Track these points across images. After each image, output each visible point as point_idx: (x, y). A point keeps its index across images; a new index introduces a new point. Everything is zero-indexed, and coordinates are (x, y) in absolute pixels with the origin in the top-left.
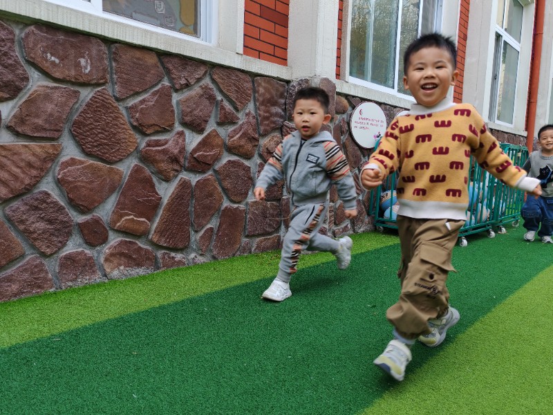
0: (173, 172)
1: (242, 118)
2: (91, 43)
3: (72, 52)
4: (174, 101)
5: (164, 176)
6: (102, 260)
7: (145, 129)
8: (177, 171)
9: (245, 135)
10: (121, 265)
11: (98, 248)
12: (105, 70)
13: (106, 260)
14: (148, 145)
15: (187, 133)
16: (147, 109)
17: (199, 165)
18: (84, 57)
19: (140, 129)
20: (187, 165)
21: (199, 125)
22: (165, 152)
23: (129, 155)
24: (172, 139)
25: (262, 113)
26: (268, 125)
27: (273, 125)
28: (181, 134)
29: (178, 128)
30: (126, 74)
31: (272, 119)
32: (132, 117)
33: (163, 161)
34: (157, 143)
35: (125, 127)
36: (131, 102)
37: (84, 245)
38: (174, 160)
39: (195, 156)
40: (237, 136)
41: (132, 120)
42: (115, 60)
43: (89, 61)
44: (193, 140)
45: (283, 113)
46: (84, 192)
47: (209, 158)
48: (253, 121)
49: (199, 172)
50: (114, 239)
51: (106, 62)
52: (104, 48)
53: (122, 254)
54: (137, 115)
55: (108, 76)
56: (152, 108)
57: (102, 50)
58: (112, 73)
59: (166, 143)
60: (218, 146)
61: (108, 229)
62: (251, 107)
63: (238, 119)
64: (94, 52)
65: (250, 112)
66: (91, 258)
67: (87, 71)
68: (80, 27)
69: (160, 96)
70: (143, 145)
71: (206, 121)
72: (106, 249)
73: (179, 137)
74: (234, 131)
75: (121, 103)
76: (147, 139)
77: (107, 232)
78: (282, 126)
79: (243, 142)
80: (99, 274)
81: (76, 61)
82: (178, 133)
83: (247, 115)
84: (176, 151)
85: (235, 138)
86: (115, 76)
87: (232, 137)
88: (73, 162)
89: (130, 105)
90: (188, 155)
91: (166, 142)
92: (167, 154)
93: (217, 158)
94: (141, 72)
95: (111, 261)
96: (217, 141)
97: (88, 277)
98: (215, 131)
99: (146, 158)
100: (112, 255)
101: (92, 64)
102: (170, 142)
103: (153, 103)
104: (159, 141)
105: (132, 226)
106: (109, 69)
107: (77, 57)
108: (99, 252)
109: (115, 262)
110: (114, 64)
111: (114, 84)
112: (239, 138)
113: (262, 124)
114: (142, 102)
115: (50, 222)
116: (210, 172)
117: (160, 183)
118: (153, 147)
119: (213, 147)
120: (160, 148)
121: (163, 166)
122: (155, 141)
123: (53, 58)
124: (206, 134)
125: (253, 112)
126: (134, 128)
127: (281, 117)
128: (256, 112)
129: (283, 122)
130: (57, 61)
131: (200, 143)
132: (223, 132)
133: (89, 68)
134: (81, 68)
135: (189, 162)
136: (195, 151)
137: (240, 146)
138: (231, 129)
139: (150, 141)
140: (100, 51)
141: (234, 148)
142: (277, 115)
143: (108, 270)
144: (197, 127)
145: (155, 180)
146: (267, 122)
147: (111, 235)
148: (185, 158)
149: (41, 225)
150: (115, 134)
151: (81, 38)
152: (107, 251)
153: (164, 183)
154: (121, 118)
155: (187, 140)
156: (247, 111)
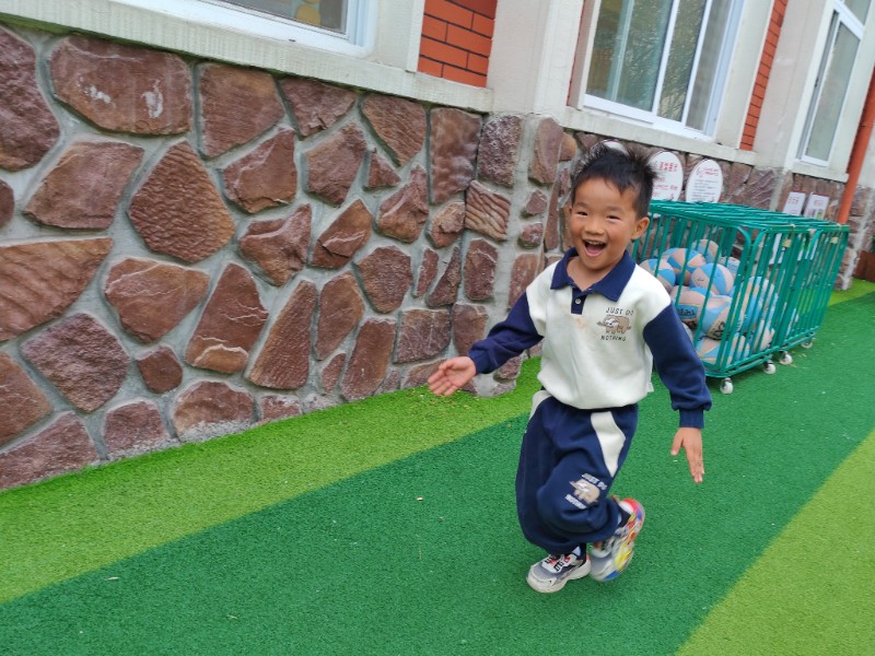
0: (290, 272)
1: (404, 178)
2: (165, 64)
3: (132, 82)
4: (297, 155)
5: (274, 278)
6: (171, 414)
7: (248, 206)
8: (295, 270)
9: (406, 205)
10: (200, 420)
11: (166, 395)
12: (186, 110)
13: (178, 414)
14: (252, 232)
15: (316, 207)
16: (253, 172)
17: (330, 258)
18: (152, 90)
19: (240, 206)
20: (311, 259)
21: (336, 194)
22: (277, 241)
23: (219, 249)
24: (291, 219)
25: (437, 168)
26: (445, 188)
27: (452, 188)
28: (306, 210)
29: (301, 199)
30: (221, 115)
31: (453, 177)
32: (228, 188)
33: (275, 257)
34: (267, 227)
35: (216, 203)
36: (227, 162)
37: (145, 392)
38: (293, 254)
39: (325, 245)
40: (395, 209)
41: (227, 191)
42: (204, 92)
43: (160, 96)
44: (324, 218)
45: (471, 167)
46: (147, 313)
47: (347, 247)
48: (422, 182)
49: (330, 269)
50: (192, 381)
51: (189, 96)
52: (186, 70)
53: (203, 404)
54: (237, 183)
55: (191, 120)
56: (261, 170)
57: (181, 76)
58: (197, 114)
59: (280, 226)
60: (363, 226)
61: (182, 365)
62: (420, 160)
63: (398, 180)
64: (169, 80)
65: (418, 167)
66: (154, 413)
67: (157, 114)
68: (147, 39)
69: (274, 150)
70: (243, 232)
71: (347, 188)
72: (178, 397)
73: (302, 215)
74: (390, 200)
75: (210, 163)
76: (251, 220)
77: (180, 370)
78: (468, 188)
79: (403, 219)
80: (167, 434)
81: (138, 98)
82: (300, 209)
83: (413, 172)
84: (295, 240)
85: (390, 212)
86: (202, 120)
87: (386, 211)
88: (130, 265)
89: (224, 167)
90: (315, 243)
91: (281, 224)
92: (281, 245)
93: (359, 246)
94: (245, 109)
95: (186, 415)
96: (363, 219)
97: (149, 442)
98: (359, 202)
99: (247, 252)
100: (188, 405)
101: (165, 101)
102: (287, 225)
103: (262, 162)
104: (269, 223)
105: (219, 360)
106: (193, 108)
107: (141, 90)
108: (167, 401)
109: (192, 416)
110: (201, 99)
111: (200, 132)
112: (398, 212)
113: (435, 186)
114: (245, 161)
115: (92, 361)
116: (348, 268)
117: (266, 289)
118: (260, 233)
119: (353, 230)
120: (270, 235)
121: (274, 263)
122: (264, 223)
123: (100, 95)
124: (345, 207)
125: (423, 167)
126: (230, 203)
127: (468, 173)
128: (428, 167)
129: (469, 182)
130: (107, 99)
131: (334, 224)
132: (373, 203)
133: (160, 109)
134: (148, 109)
135: (315, 255)
136: (326, 236)
137: (398, 225)
138: (385, 196)
139: (254, 225)
140: (179, 77)
141: (389, 228)
142: (461, 170)
143: (180, 429)
144: (331, 197)
145: (259, 284)
146: (443, 183)
147: (187, 374)
148: (309, 249)
149: (78, 368)
150: (199, 217)
151: (149, 55)
152: (180, 400)
153: (273, 288)
154: (210, 190)
155: (313, 218)
156: (414, 167)
